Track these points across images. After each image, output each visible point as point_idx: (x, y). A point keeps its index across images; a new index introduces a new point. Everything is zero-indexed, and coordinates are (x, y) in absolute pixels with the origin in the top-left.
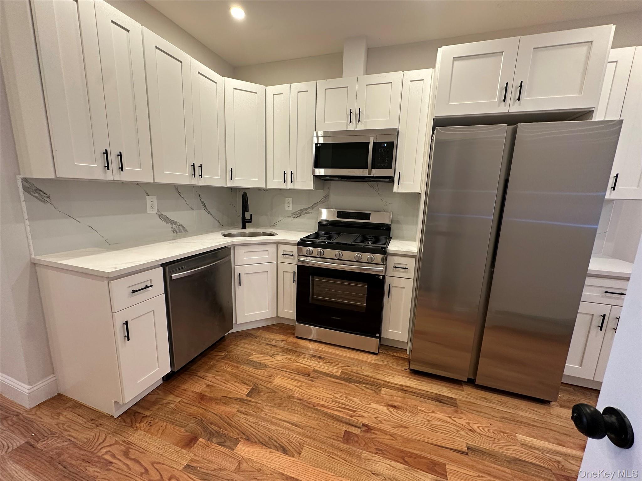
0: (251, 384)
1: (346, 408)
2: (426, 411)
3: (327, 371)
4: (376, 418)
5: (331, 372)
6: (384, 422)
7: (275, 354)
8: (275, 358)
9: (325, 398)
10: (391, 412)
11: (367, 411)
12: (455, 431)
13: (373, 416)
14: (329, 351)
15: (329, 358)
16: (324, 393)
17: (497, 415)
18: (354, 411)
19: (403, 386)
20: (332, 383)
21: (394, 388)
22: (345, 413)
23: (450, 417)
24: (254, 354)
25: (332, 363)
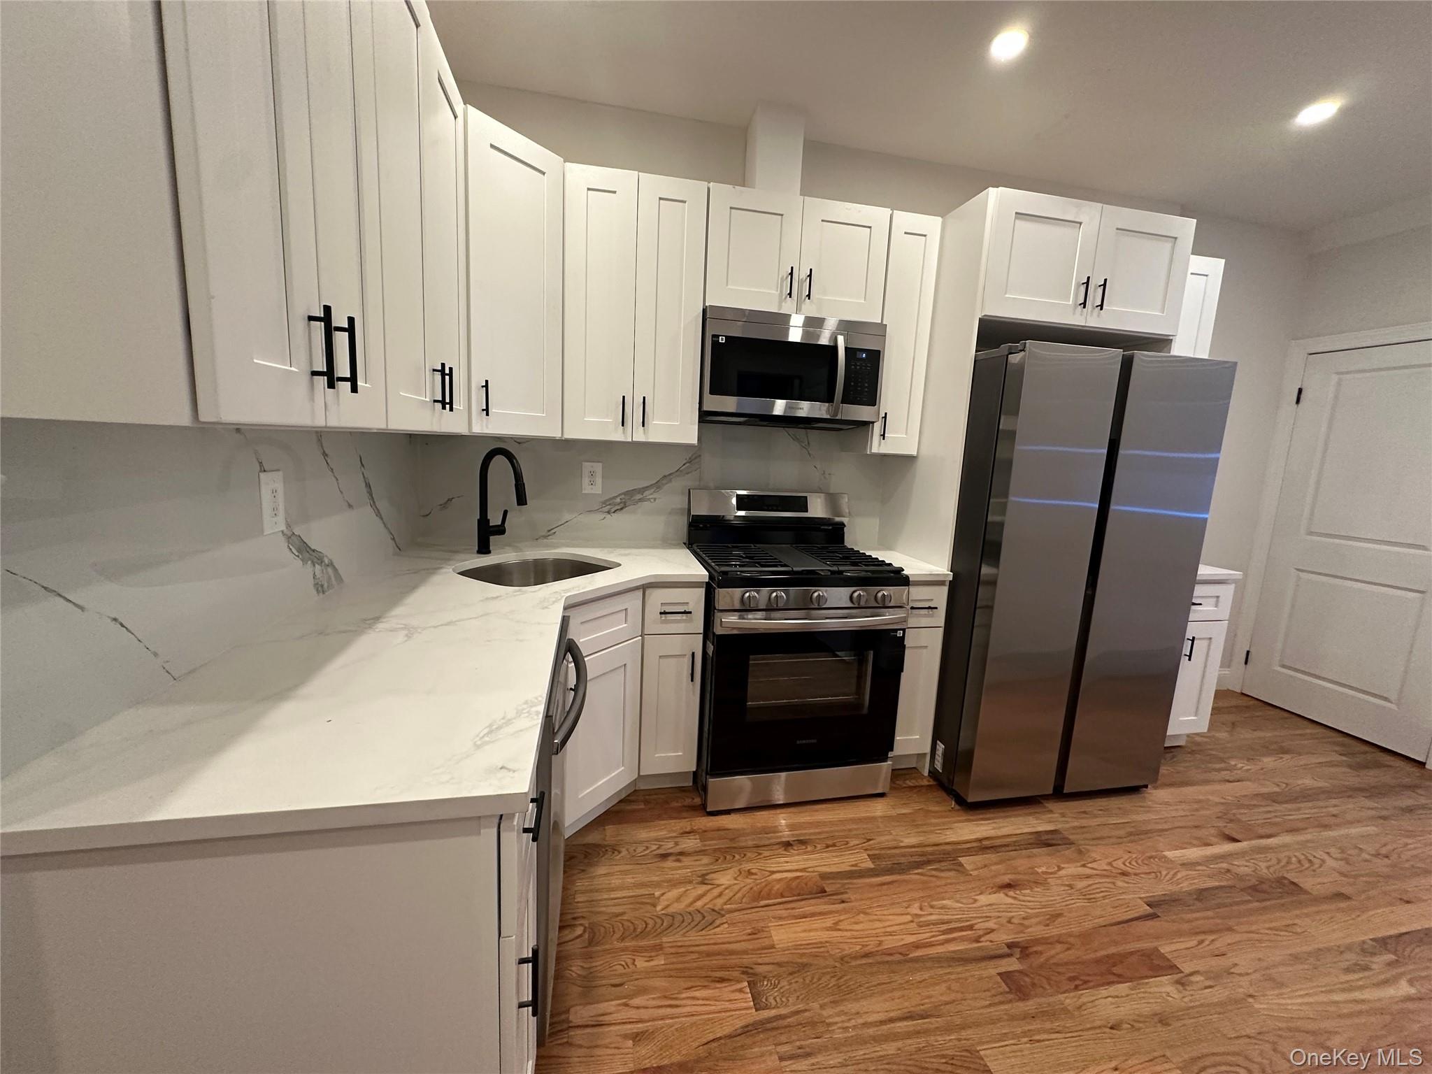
0: (736, 974)
1: (955, 928)
2: (1050, 871)
3: (845, 868)
4: (1009, 922)
5: (853, 866)
6: (1026, 922)
7: (707, 874)
8: (717, 882)
9: (902, 927)
10: (1015, 898)
11: (987, 917)
12: (1110, 885)
13: (1004, 921)
14: (802, 820)
15: (818, 837)
16: (891, 917)
17: (1122, 833)
18: (971, 928)
19: (980, 840)
20: (880, 888)
21: (972, 850)
22: (962, 939)
23: (1084, 866)
24: (657, 894)
25: (834, 845)
